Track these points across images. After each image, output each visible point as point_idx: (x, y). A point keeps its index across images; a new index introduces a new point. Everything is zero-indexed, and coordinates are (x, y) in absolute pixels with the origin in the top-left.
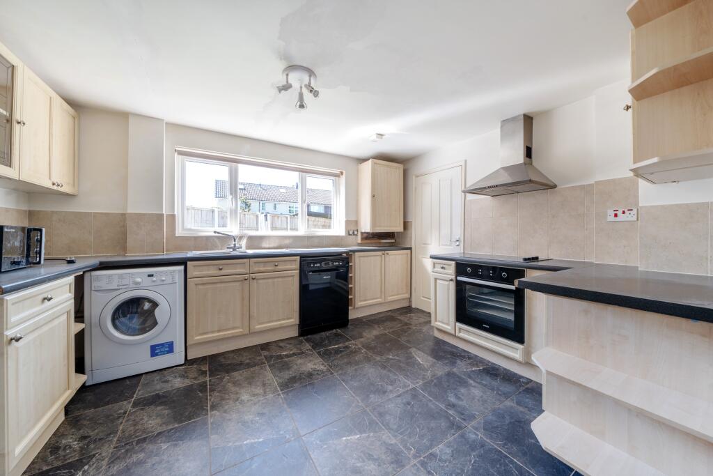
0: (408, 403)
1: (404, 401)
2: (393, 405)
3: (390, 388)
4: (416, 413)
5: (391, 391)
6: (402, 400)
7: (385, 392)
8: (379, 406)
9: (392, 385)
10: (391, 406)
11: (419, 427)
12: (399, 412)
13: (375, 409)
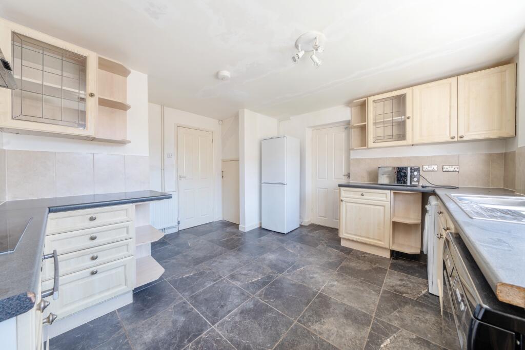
0: (222, 306)
1: (225, 308)
2: (235, 302)
3: (237, 319)
4: (218, 300)
5: (236, 315)
6: (227, 308)
7: (242, 312)
8: (245, 300)
9: (235, 322)
10: (236, 302)
11: (219, 292)
12: (230, 298)
13: (248, 296)
